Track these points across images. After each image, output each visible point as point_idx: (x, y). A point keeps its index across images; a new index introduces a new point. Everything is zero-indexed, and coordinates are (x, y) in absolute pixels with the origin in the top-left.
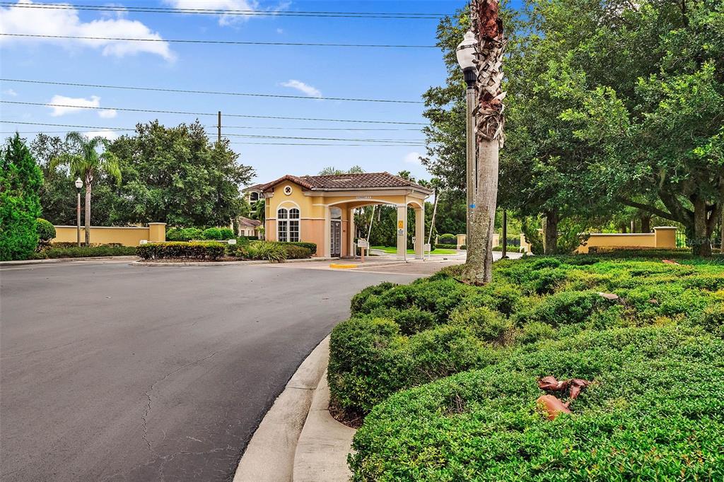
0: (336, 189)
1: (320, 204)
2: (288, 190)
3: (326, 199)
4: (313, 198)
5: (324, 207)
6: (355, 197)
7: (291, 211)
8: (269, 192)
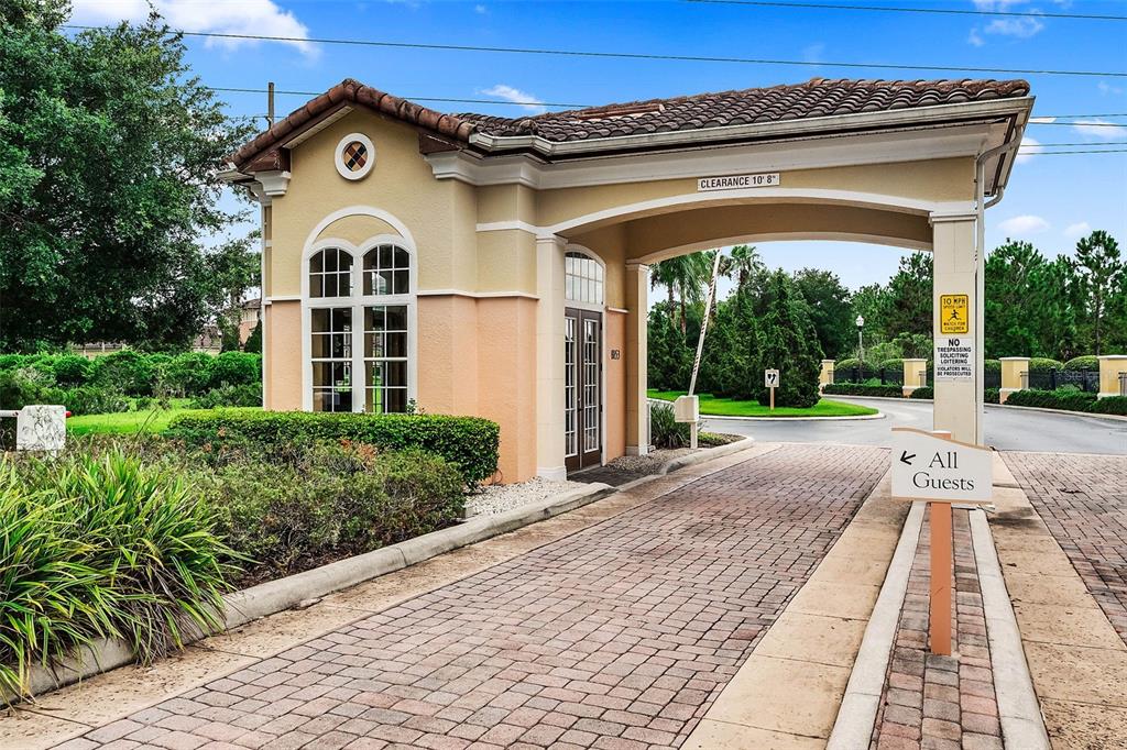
0: (593, 144)
1: (513, 221)
2: (356, 156)
3: (542, 201)
4: (479, 195)
5: (533, 240)
6: (689, 183)
7: (370, 260)
8: (269, 169)
